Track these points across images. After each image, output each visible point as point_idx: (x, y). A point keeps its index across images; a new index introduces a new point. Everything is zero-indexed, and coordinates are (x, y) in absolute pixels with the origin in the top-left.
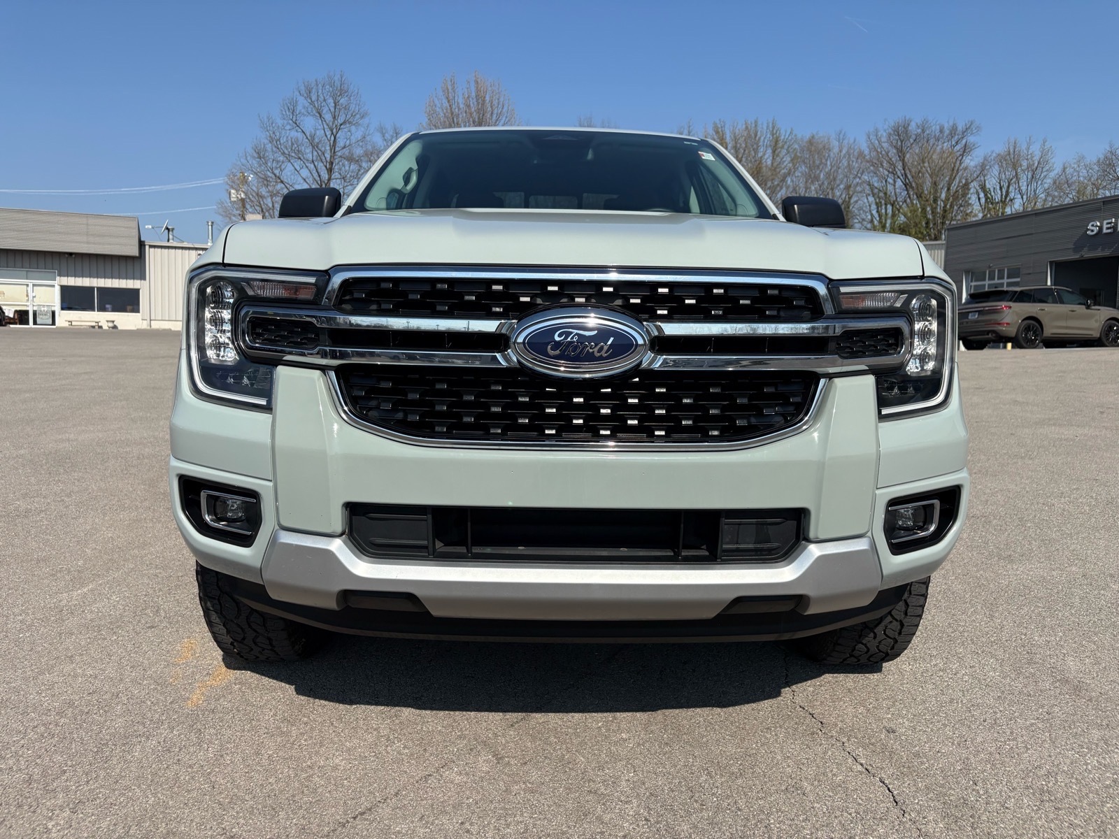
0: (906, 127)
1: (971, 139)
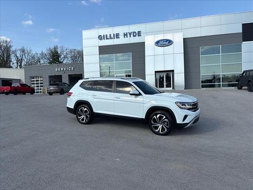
1: (12, 44)
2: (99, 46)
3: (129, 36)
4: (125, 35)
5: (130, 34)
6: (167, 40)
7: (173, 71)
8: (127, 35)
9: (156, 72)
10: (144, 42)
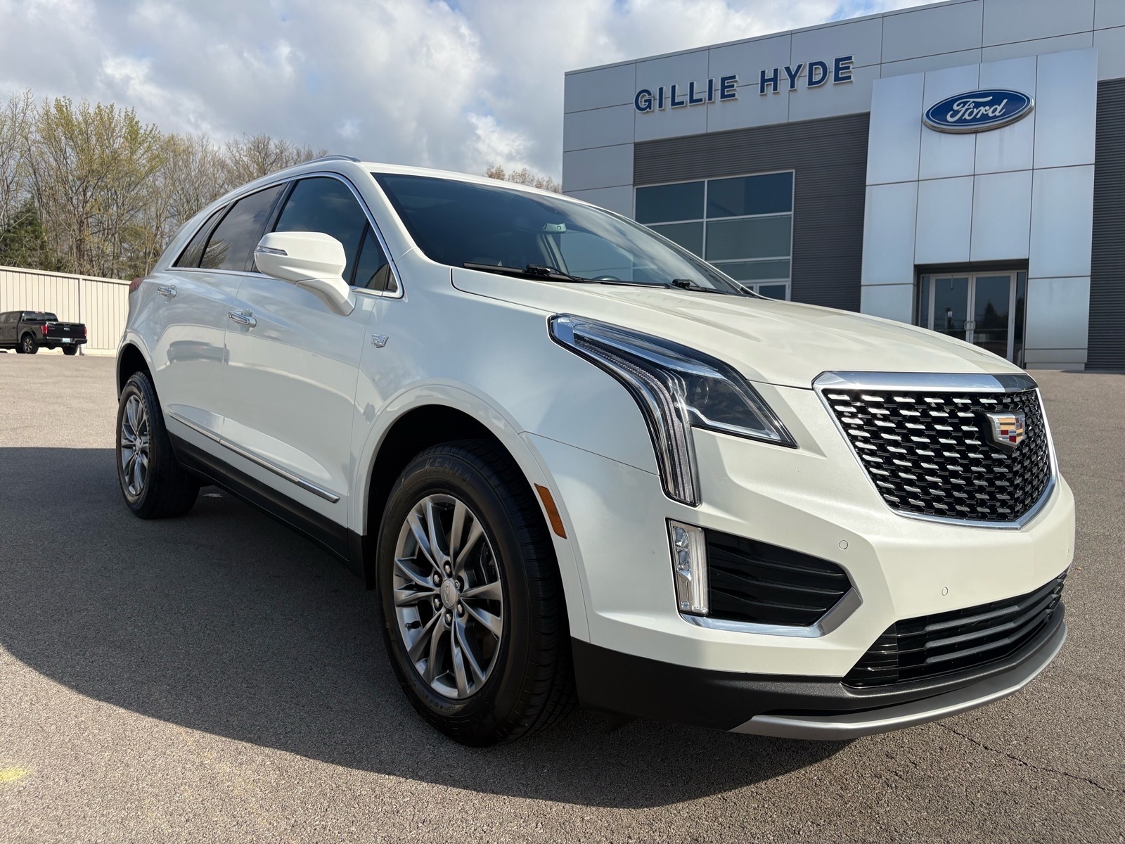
0: (266, 146)
2: (636, 145)
3: (784, 84)
4: (768, 82)
5: (793, 77)
6: (997, 97)
7: (1022, 265)
8: (775, 80)
9: (922, 271)
10: (868, 115)
